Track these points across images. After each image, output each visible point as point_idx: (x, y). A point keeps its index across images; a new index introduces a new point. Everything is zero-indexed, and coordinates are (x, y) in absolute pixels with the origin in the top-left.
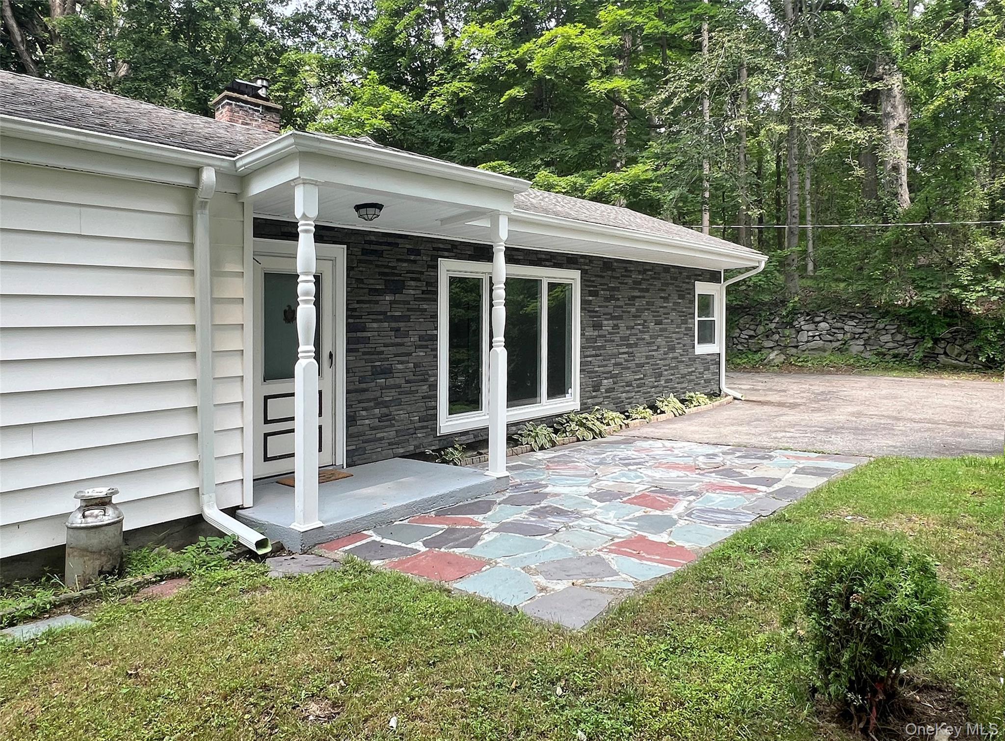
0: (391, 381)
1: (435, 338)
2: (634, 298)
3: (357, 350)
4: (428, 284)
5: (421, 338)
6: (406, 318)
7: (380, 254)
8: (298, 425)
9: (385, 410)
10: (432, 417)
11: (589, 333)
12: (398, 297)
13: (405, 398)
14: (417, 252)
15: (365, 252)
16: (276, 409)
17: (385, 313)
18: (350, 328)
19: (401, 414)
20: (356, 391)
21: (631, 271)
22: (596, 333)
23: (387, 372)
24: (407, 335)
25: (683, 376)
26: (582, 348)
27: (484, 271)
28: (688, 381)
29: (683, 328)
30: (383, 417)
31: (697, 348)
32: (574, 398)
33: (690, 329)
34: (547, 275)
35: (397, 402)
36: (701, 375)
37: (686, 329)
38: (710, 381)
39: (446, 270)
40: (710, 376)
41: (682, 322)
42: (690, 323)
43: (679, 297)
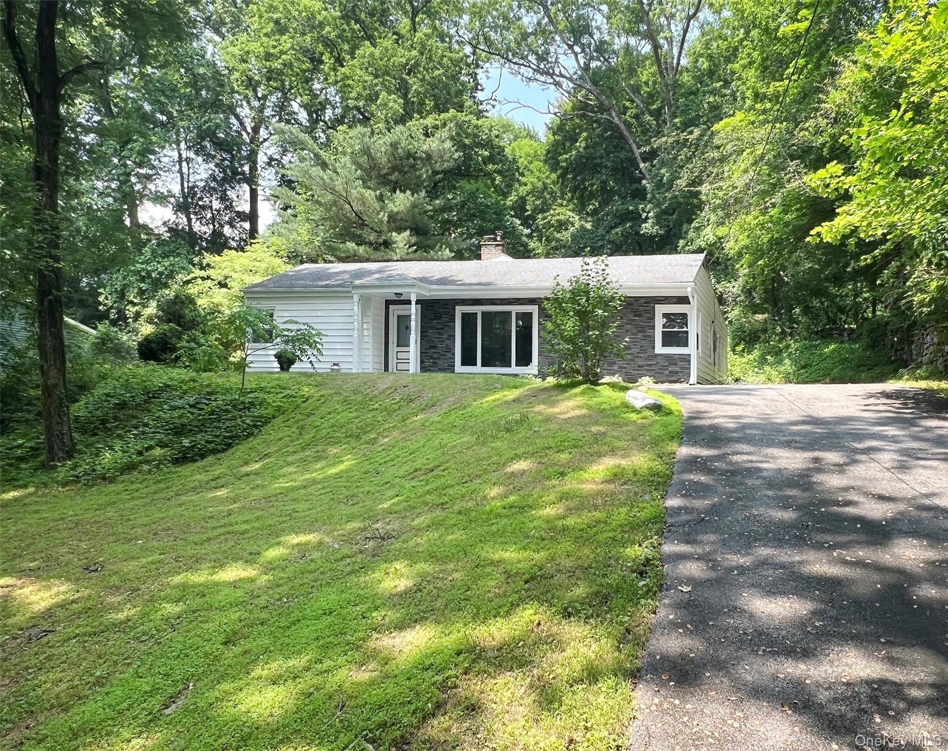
0: (436, 351)
1: (454, 336)
3: (425, 339)
4: (452, 316)
5: (449, 336)
6: (442, 329)
8: (410, 361)
10: (453, 365)
12: (439, 321)
13: (442, 358)
14: (447, 305)
15: (426, 306)
16: (400, 355)
17: (434, 327)
23: (435, 347)
24: (442, 334)
25: (640, 366)
26: (540, 344)
27: (478, 309)
28: (647, 370)
29: (640, 335)
30: (434, 363)
31: (659, 349)
32: (533, 368)
33: (650, 336)
34: (515, 309)
35: (439, 358)
36: (665, 368)
37: (644, 336)
38: (677, 372)
39: (459, 310)
40: (677, 369)
41: (639, 332)
42: (649, 332)
43: (635, 316)
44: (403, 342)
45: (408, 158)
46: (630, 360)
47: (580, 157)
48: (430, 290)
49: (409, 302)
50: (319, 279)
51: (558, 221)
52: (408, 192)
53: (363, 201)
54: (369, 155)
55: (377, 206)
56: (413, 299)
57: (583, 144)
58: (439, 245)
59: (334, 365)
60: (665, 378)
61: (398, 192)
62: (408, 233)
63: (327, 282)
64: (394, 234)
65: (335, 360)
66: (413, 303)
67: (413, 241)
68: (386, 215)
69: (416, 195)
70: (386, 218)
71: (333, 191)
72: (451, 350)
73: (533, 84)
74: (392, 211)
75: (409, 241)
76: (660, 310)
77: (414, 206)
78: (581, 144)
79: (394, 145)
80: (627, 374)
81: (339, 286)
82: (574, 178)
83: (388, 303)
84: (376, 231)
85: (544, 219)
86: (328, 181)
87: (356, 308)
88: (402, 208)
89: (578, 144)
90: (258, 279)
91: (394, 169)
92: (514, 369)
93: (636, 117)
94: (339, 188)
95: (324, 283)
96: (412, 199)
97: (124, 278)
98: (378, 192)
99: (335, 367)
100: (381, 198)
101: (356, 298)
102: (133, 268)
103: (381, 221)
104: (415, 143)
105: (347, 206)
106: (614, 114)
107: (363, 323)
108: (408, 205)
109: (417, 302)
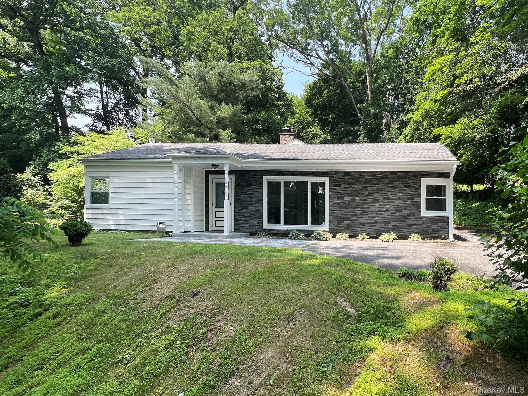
0: (248, 211)
1: (262, 200)
2: (367, 187)
3: (238, 202)
4: (260, 184)
5: (258, 200)
6: (253, 194)
7: (244, 176)
8: (224, 219)
9: (246, 219)
10: (261, 223)
11: (335, 201)
12: (250, 188)
13: (252, 217)
14: (256, 175)
15: (240, 176)
16: (218, 215)
17: (246, 192)
18: (235, 196)
19: (251, 221)
20: (237, 213)
21: (364, 176)
22: (339, 201)
23: (247, 209)
24: (252, 198)
25: (409, 225)
26: (331, 207)
27: (281, 179)
28: (415, 229)
29: (409, 202)
30: (245, 221)
31: (424, 213)
32: (326, 226)
33: (417, 202)
34: (310, 179)
35: (250, 217)
36: (429, 227)
37: (412, 202)
38: (438, 231)
39: (266, 179)
40: (438, 228)
41: (408, 199)
42: (416, 199)
43: (405, 186)
44: (219, 204)
45: (230, 85)
46: (401, 221)
47: (324, 102)
48: (242, 163)
49: (223, 172)
50: (152, 153)
51: (313, 134)
52: (230, 105)
53: (199, 108)
54: (204, 80)
55: (209, 112)
56: (227, 169)
57: (326, 95)
58: (250, 139)
59: (160, 223)
60: (429, 235)
61: (223, 104)
62: (230, 131)
63: (156, 155)
64: (221, 130)
65: (161, 218)
66: (227, 173)
67: (233, 136)
68: (216, 118)
69: (235, 107)
70: (215, 120)
71: (180, 101)
72: (260, 211)
73: (300, 63)
74: (219, 116)
75: (231, 136)
76: (425, 182)
77: (234, 114)
78: (325, 95)
79: (221, 75)
80: (399, 231)
81: (165, 158)
82: (321, 113)
83: (208, 173)
84: (209, 129)
85: (306, 133)
86: (174, 93)
87: (176, 176)
88: (226, 115)
89: (323, 95)
90: (101, 152)
91: (221, 91)
92: (310, 227)
93: (352, 83)
94: (183, 98)
95: (153, 156)
96: (233, 109)
97: (47, 155)
98: (210, 103)
99: (161, 225)
100: (211, 108)
101: (176, 168)
102: (53, 149)
103: (212, 121)
104: (235, 76)
105: (190, 112)
106: (342, 79)
107: (185, 188)
108: (230, 113)
109: (231, 172)
